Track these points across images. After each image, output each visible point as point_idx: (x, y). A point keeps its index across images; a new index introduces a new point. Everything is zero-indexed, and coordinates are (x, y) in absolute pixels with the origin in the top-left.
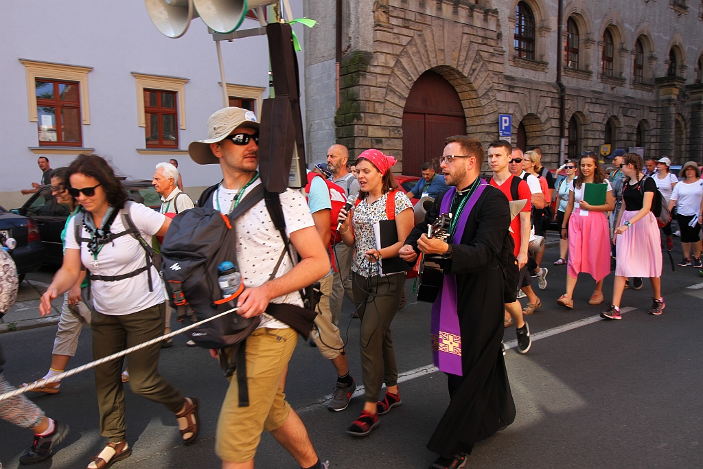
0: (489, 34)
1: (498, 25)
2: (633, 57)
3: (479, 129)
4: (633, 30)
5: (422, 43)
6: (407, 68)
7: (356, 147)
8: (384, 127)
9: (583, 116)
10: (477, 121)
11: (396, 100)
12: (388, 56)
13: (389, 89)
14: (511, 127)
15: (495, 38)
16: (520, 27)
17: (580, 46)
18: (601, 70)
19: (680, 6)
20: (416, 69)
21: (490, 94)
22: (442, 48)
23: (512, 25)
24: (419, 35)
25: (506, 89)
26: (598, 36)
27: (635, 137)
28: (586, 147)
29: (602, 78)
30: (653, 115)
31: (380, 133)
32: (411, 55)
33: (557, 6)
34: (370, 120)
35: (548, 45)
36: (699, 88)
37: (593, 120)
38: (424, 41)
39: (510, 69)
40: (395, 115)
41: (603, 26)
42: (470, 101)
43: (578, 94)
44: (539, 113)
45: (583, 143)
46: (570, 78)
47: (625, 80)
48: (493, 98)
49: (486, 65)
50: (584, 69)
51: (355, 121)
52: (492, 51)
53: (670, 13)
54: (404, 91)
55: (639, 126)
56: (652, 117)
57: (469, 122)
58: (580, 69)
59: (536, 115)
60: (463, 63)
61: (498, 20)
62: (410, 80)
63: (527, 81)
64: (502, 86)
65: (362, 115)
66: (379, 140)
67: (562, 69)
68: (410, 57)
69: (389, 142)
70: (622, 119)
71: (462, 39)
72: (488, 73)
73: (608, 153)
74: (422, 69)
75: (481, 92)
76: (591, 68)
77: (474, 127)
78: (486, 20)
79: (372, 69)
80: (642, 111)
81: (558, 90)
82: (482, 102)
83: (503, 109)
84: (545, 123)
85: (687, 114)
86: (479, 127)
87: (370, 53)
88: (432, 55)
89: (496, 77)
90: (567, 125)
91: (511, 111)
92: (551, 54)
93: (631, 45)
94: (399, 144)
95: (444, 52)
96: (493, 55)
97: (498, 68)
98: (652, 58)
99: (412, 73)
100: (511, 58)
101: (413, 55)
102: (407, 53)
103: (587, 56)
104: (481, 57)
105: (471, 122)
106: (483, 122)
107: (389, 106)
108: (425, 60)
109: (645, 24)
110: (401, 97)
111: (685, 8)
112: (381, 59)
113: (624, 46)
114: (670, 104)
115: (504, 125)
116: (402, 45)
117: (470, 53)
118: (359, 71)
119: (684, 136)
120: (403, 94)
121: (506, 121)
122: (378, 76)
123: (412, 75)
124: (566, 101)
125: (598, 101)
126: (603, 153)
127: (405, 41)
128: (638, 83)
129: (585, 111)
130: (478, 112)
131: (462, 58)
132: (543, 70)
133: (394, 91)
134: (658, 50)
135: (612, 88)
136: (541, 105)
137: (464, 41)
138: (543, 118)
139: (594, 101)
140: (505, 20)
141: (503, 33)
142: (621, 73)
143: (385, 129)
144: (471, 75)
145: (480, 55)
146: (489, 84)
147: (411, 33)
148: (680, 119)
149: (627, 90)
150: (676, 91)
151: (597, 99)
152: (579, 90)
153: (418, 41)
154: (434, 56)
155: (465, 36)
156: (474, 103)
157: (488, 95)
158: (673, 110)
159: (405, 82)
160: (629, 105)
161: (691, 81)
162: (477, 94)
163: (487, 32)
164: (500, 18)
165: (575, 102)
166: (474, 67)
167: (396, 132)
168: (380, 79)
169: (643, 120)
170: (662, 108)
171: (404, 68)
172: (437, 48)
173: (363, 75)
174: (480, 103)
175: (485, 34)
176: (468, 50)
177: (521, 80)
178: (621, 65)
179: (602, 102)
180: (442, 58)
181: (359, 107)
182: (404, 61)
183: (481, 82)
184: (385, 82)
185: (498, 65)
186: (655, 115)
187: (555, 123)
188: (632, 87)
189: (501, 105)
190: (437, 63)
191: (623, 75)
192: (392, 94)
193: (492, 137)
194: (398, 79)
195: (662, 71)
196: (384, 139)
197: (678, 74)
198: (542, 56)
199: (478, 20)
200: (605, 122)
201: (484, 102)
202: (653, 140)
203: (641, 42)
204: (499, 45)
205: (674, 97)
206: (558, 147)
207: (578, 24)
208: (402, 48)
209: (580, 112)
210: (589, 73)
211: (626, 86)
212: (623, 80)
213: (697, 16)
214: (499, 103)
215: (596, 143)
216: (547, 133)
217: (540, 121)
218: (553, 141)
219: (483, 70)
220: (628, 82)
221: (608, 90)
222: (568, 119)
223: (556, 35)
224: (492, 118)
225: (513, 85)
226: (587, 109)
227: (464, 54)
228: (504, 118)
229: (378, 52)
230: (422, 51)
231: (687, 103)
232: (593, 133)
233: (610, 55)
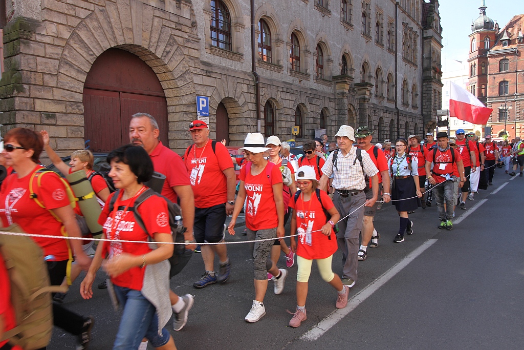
0: (182, 21)
1: (192, 14)
2: (315, 58)
3: (178, 109)
4: (314, 37)
5: (105, 18)
6: (86, 41)
7: (17, 122)
8: (59, 102)
9: (277, 102)
10: (176, 102)
11: (74, 74)
12: (60, 26)
13: (63, 61)
14: (209, 108)
15: (190, 25)
16: (217, 21)
17: (272, 44)
18: (290, 66)
19: (348, 23)
20: (99, 44)
21: (187, 76)
22: (131, 27)
23: (208, 18)
24: (101, 11)
25: (203, 73)
26: (286, 37)
27: (319, 121)
28: (280, 128)
29: (291, 72)
30: (332, 104)
31: (51, 108)
32: (92, 29)
33: (250, 8)
34: (38, 93)
35: (242, 38)
36: (363, 86)
37: (285, 106)
38: (107, 17)
39: (206, 56)
40: (72, 90)
41: (290, 30)
42: (168, 82)
43: (271, 84)
44: (237, 97)
45: (278, 125)
46: (264, 70)
47: (310, 75)
48: (189, 81)
49: (181, 49)
50: (276, 64)
51: (15, 93)
52: (187, 37)
53: (341, 28)
54: (84, 65)
55: (322, 112)
56: (331, 106)
57: (169, 102)
58: (273, 63)
59: (234, 99)
60: (156, 45)
61: (192, 10)
62: (92, 55)
63: (224, 68)
64: (199, 70)
65: (26, 86)
66: (50, 115)
67: (256, 61)
68: (91, 31)
69: (65, 118)
70: (308, 106)
71: (153, 22)
72: (183, 57)
73: (297, 133)
74: (106, 45)
75: (177, 74)
76: (281, 63)
77: (174, 107)
78: (179, 7)
79: (38, 38)
80: (324, 101)
81: (253, 79)
82: (178, 84)
83: (201, 91)
84: (242, 106)
85: (356, 106)
86: (178, 107)
87: (37, 21)
88: (118, 33)
89: (191, 61)
90: (262, 109)
91: (209, 94)
92: (246, 47)
93: (313, 48)
94: (80, 120)
95: (132, 31)
96: (188, 41)
97: (194, 53)
98: (329, 60)
99: (94, 47)
100: (208, 47)
101: (94, 30)
102: (86, 26)
103: (278, 53)
104: (175, 41)
105: (171, 102)
106: (181, 103)
107: (63, 79)
108: (109, 36)
109: (323, 33)
110: (79, 71)
111: (352, 26)
112: (52, 29)
113: (308, 48)
114: (343, 96)
115: (201, 105)
116: (79, 18)
117: (163, 36)
118: (21, 38)
119: (355, 121)
120: (83, 68)
121: (203, 103)
122: (47, 46)
123: (93, 50)
124: (261, 89)
125: (288, 91)
126: (294, 133)
127: (83, 14)
128: (319, 78)
129: (278, 97)
130: (176, 92)
131: (154, 40)
132: (239, 60)
133: (71, 65)
134: (334, 55)
135: (300, 81)
136: (238, 90)
137: (155, 23)
138: (241, 102)
139: (285, 90)
140: (201, 12)
141: (198, 22)
142: (307, 70)
143: (61, 104)
144: (165, 56)
145: (174, 38)
146: (185, 67)
147: (92, 7)
148: (352, 109)
149: (311, 83)
150: (347, 87)
151: (287, 89)
152: (272, 80)
153: (101, 17)
154: (120, 33)
155: (157, 20)
156: (171, 84)
157: (184, 77)
158: (346, 101)
159: (85, 56)
160: (314, 95)
161: (358, 80)
162: (173, 76)
163: (180, 18)
164: (194, 8)
165: (269, 89)
166: (168, 49)
167: (74, 107)
168: (50, 50)
169: (325, 107)
170: (338, 99)
171: (82, 41)
172: (124, 26)
173: (24, 43)
174: (177, 85)
175: (179, 21)
176: (161, 32)
177: (218, 67)
178: (306, 63)
179: (292, 91)
180: (131, 37)
181: (20, 78)
182: (83, 34)
183: (176, 64)
184: (57, 54)
185: (194, 50)
186: (334, 104)
187: (252, 107)
188: (315, 81)
189: (199, 88)
190: (125, 41)
191: (308, 71)
192: (67, 67)
193: (191, 116)
194: (75, 52)
195: (338, 72)
196: (57, 115)
197: (349, 74)
198: (238, 48)
199: (171, 7)
200: (295, 108)
201: (180, 83)
202: (333, 124)
203: (320, 47)
204: (195, 32)
205: (346, 91)
206: (255, 127)
207: (270, 27)
208: (80, 20)
209: (274, 99)
210: (280, 67)
211: (311, 80)
212: (308, 75)
213: (360, 33)
214: (196, 86)
215: (288, 125)
216: (245, 115)
217: (239, 104)
218: (250, 122)
219: (178, 54)
220: (312, 77)
221: (297, 82)
222: (264, 104)
223: (250, 32)
224: (189, 99)
225: (211, 70)
226: (279, 96)
227: (155, 36)
228: (201, 100)
229: (46, 20)
230: (106, 26)
231: (355, 97)
232: (286, 117)
233: (298, 55)
